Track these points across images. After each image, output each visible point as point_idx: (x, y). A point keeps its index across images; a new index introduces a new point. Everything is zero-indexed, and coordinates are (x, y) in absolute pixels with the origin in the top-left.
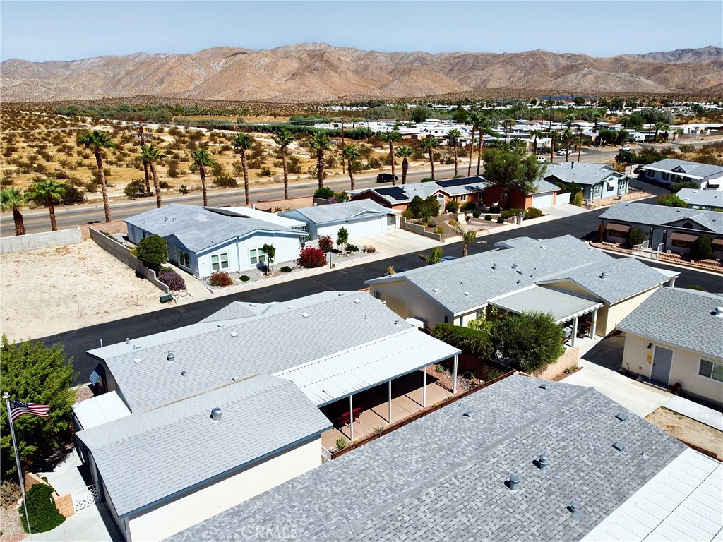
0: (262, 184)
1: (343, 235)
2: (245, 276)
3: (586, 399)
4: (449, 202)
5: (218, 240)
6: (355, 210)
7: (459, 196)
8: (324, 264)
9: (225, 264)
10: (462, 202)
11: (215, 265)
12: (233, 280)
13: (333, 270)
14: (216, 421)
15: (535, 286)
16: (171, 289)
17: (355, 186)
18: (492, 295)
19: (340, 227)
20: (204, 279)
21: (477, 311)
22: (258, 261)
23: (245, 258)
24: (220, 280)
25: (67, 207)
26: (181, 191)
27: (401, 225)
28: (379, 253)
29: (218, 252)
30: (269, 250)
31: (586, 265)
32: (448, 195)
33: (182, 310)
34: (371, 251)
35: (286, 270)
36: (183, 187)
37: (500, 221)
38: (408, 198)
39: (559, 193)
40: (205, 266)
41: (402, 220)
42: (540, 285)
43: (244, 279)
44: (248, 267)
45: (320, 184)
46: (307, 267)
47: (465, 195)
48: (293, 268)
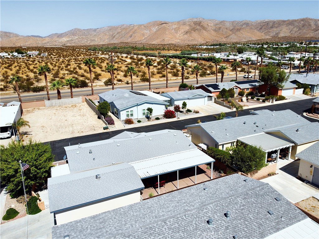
0: (161, 81)
1: (184, 105)
2: (140, 121)
3: (263, 189)
4: (240, 92)
5: (130, 104)
6: (192, 94)
7: (245, 89)
8: (175, 117)
9: (132, 115)
10: (246, 92)
11: (128, 115)
12: (134, 122)
13: (178, 120)
14: (98, 180)
15: (263, 133)
16: (108, 124)
17: (198, 83)
18: (240, 136)
19: (183, 101)
20: (123, 121)
21: (231, 143)
22: (146, 114)
23: (141, 113)
24: (129, 122)
25: (81, 88)
26: (126, 83)
27: (214, 101)
28: (201, 113)
29: (129, 110)
30: (150, 110)
31: (294, 124)
32: (240, 88)
33: (110, 133)
34: (197, 112)
35: (158, 119)
36: (127, 81)
37: (264, 101)
38: (220, 89)
39: (296, 88)
40: (124, 116)
41: (215, 99)
42: (266, 133)
43: (139, 121)
44: (141, 116)
45: (183, 82)
46: (167, 118)
47: (248, 88)
48: (161, 118)
